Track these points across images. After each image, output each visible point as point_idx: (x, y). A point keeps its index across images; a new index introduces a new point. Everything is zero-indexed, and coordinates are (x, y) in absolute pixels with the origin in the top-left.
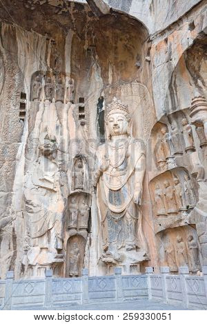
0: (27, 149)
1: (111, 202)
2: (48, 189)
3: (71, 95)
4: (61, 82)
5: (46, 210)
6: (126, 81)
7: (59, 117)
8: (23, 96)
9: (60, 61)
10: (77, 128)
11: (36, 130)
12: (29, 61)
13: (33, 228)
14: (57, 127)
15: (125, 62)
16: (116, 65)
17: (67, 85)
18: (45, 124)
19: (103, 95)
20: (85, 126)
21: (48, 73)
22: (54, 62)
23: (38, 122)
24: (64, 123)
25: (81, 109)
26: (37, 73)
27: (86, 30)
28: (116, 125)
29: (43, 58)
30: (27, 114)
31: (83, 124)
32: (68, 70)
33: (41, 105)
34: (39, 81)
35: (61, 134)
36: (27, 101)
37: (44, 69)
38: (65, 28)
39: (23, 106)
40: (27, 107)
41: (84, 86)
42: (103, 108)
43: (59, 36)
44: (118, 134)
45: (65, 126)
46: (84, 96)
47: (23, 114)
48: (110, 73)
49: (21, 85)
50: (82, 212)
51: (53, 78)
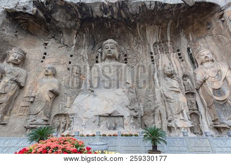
0: (158, 75)
1: (215, 95)
2: (175, 91)
3: (172, 49)
4: (166, 45)
5: (178, 101)
6: (201, 38)
7: (170, 59)
8: (151, 53)
9: (165, 36)
10: (180, 63)
11: (160, 66)
12: (151, 39)
13: (174, 110)
14: (170, 64)
15: (198, 29)
16: (193, 31)
17: (169, 45)
18: (164, 63)
19: (189, 46)
20: (184, 62)
21: (160, 42)
22: (162, 37)
23: (160, 63)
24: (173, 62)
25: (179, 54)
26: (155, 43)
27: (179, 18)
28: (206, 57)
29: (157, 36)
30: (155, 61)
31: (182, 61)
32: (169, 39)
33: (160, 56)
34: (156, 46)
35: (173, 67)
36: (153, 55)
37: (158, 41)
38: (168, 20)
39: (152, 57)
40: (154, 57)
41: (178, 44)
42: (191, 52)
43: (164, 24)
44: (208, 61)
45: (174, 63)
46: (179, 48)
47: (153, 61)
48: (190, 36)
49: (150, 49)
50: (193, 102)
51: (162, 44)
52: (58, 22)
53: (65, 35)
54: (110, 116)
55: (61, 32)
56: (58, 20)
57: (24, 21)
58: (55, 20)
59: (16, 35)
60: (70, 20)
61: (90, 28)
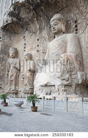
52: (24, 18)
53: (31, 25)
54: (46, 85)
55: (29, 24)
56: (23, 17)
57: (11, 28)
58: (22, 18)
59: (10, 39)
60: (29, 12)
61: (42, 11)
